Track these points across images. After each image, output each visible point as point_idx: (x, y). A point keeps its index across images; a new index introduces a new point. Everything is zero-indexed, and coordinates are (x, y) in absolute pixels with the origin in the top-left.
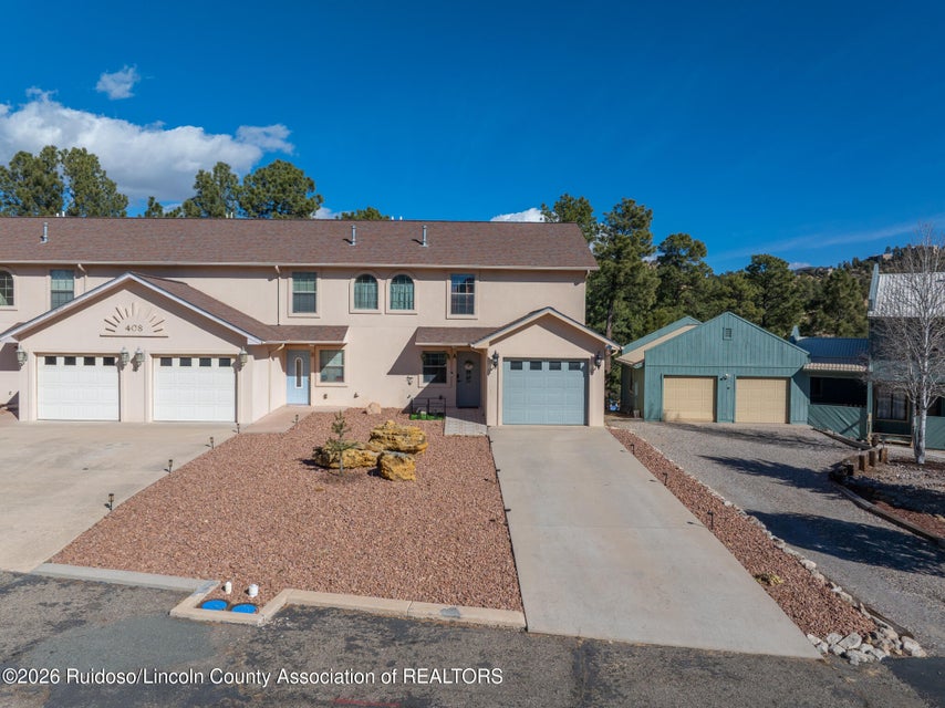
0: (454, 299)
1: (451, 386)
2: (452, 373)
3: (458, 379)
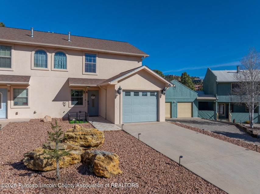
1: (85, 106)
2: (85, 100)
3: (88, 103)
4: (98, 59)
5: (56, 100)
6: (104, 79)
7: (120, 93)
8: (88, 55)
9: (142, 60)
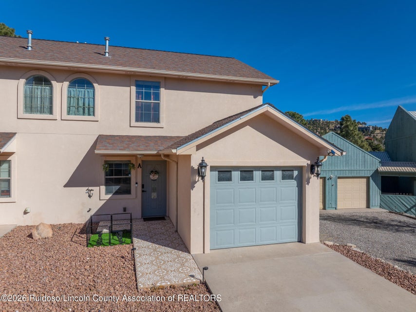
0: (138, 107)
1: (136, 197)
2: (137, 183)
3: (144, 189)
4: (163, 92)
5: (71, 183)
6: (178, 137)
7: (203, 177)
8: (150, 84)
9: (263, 92)
